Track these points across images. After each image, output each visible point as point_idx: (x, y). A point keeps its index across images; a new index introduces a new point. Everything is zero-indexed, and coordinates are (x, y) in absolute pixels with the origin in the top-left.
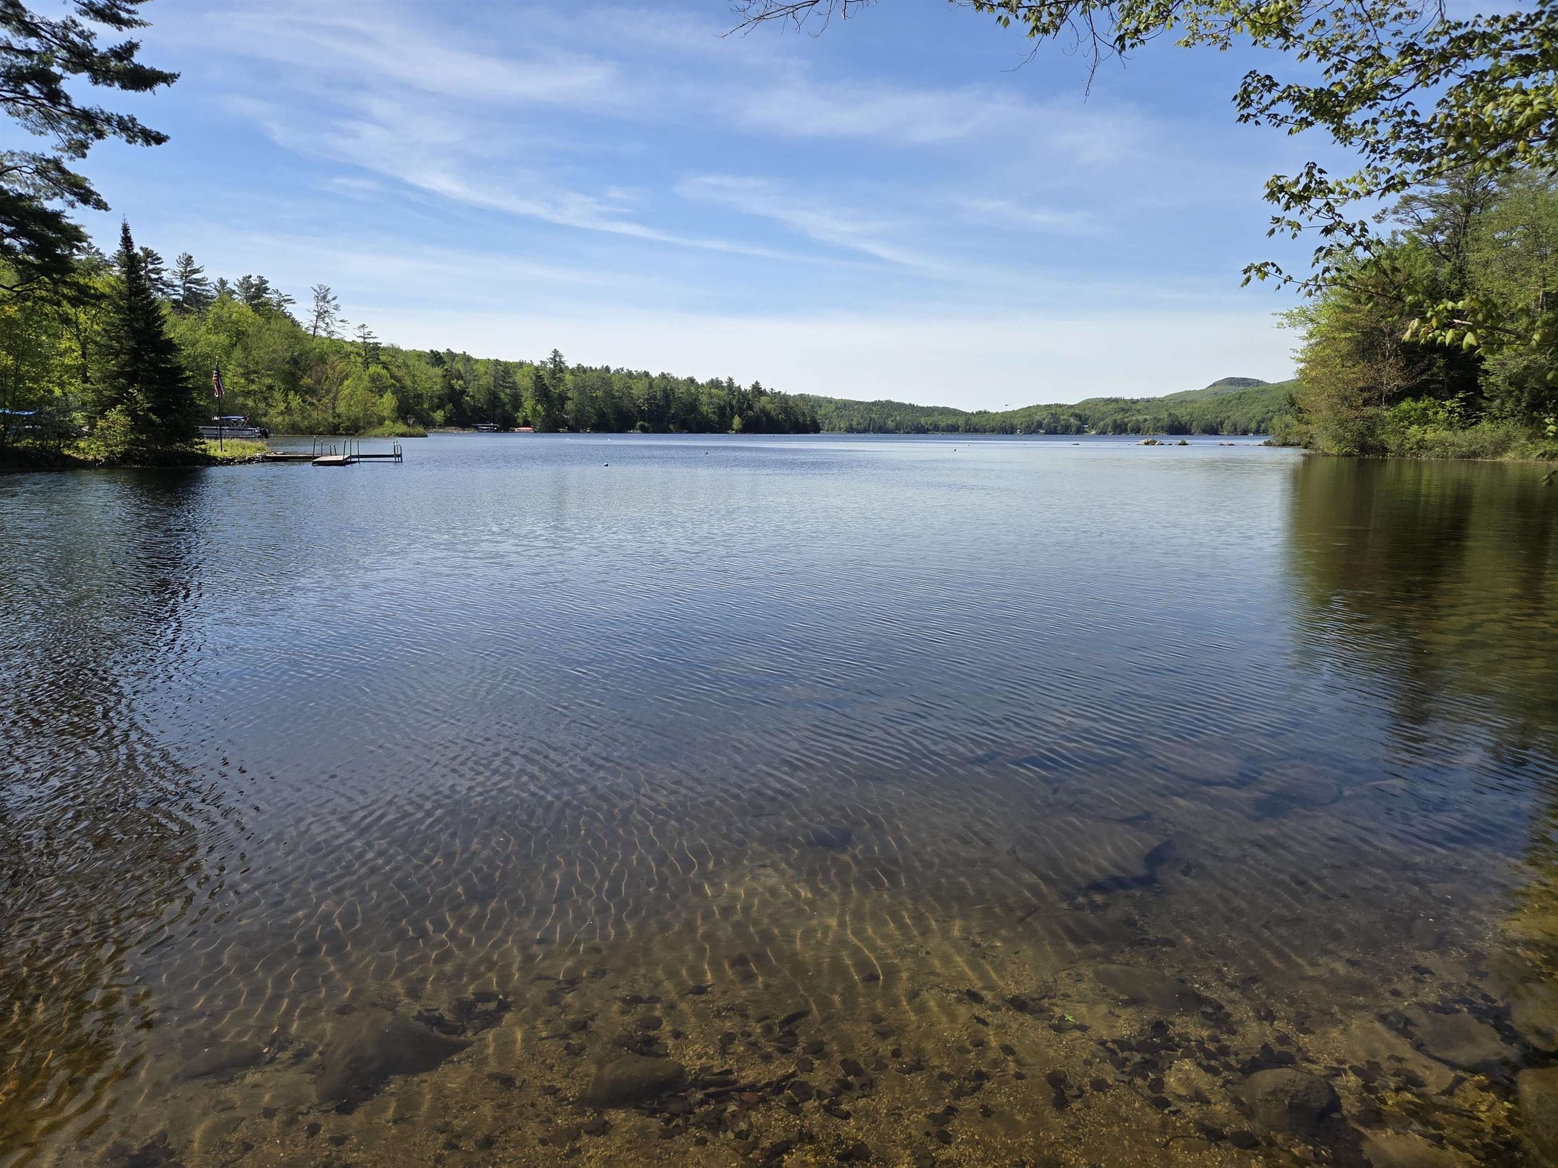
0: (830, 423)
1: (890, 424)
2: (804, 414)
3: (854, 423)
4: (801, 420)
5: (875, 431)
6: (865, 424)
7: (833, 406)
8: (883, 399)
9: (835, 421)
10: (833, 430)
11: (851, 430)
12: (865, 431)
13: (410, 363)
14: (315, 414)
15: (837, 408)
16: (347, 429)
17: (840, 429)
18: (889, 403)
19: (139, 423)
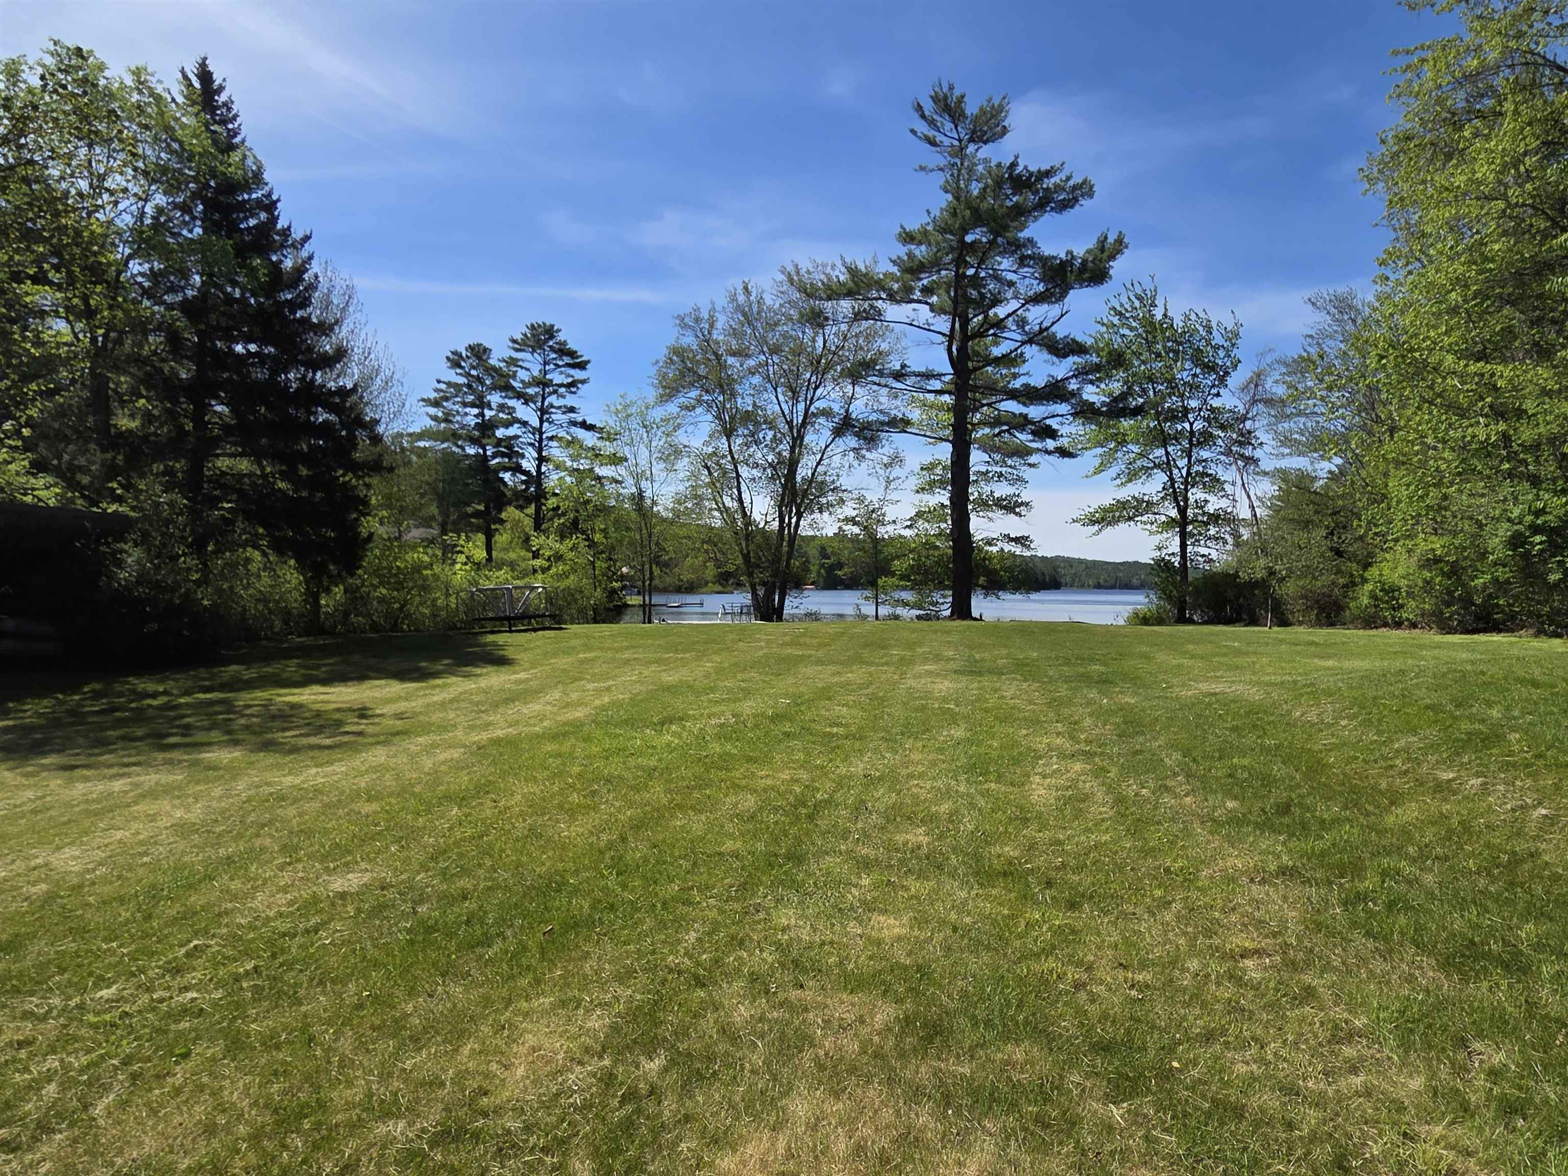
0: (1080, 581)
1: (1135, 581)
2: (1043, 574)
3: (1101, 581)
4: (1040, 579)
6: (1113, 582)
7: (1083, 566)
8: (1131, 559)
9: (1084, 578)
10: (1083, 586)
11: (1099, 587)
12: (1112, 587)
14: (668, 580)
15: (1087, 568)
16: (686, 589)
17: (1089, 586)
18: (1136, 563)
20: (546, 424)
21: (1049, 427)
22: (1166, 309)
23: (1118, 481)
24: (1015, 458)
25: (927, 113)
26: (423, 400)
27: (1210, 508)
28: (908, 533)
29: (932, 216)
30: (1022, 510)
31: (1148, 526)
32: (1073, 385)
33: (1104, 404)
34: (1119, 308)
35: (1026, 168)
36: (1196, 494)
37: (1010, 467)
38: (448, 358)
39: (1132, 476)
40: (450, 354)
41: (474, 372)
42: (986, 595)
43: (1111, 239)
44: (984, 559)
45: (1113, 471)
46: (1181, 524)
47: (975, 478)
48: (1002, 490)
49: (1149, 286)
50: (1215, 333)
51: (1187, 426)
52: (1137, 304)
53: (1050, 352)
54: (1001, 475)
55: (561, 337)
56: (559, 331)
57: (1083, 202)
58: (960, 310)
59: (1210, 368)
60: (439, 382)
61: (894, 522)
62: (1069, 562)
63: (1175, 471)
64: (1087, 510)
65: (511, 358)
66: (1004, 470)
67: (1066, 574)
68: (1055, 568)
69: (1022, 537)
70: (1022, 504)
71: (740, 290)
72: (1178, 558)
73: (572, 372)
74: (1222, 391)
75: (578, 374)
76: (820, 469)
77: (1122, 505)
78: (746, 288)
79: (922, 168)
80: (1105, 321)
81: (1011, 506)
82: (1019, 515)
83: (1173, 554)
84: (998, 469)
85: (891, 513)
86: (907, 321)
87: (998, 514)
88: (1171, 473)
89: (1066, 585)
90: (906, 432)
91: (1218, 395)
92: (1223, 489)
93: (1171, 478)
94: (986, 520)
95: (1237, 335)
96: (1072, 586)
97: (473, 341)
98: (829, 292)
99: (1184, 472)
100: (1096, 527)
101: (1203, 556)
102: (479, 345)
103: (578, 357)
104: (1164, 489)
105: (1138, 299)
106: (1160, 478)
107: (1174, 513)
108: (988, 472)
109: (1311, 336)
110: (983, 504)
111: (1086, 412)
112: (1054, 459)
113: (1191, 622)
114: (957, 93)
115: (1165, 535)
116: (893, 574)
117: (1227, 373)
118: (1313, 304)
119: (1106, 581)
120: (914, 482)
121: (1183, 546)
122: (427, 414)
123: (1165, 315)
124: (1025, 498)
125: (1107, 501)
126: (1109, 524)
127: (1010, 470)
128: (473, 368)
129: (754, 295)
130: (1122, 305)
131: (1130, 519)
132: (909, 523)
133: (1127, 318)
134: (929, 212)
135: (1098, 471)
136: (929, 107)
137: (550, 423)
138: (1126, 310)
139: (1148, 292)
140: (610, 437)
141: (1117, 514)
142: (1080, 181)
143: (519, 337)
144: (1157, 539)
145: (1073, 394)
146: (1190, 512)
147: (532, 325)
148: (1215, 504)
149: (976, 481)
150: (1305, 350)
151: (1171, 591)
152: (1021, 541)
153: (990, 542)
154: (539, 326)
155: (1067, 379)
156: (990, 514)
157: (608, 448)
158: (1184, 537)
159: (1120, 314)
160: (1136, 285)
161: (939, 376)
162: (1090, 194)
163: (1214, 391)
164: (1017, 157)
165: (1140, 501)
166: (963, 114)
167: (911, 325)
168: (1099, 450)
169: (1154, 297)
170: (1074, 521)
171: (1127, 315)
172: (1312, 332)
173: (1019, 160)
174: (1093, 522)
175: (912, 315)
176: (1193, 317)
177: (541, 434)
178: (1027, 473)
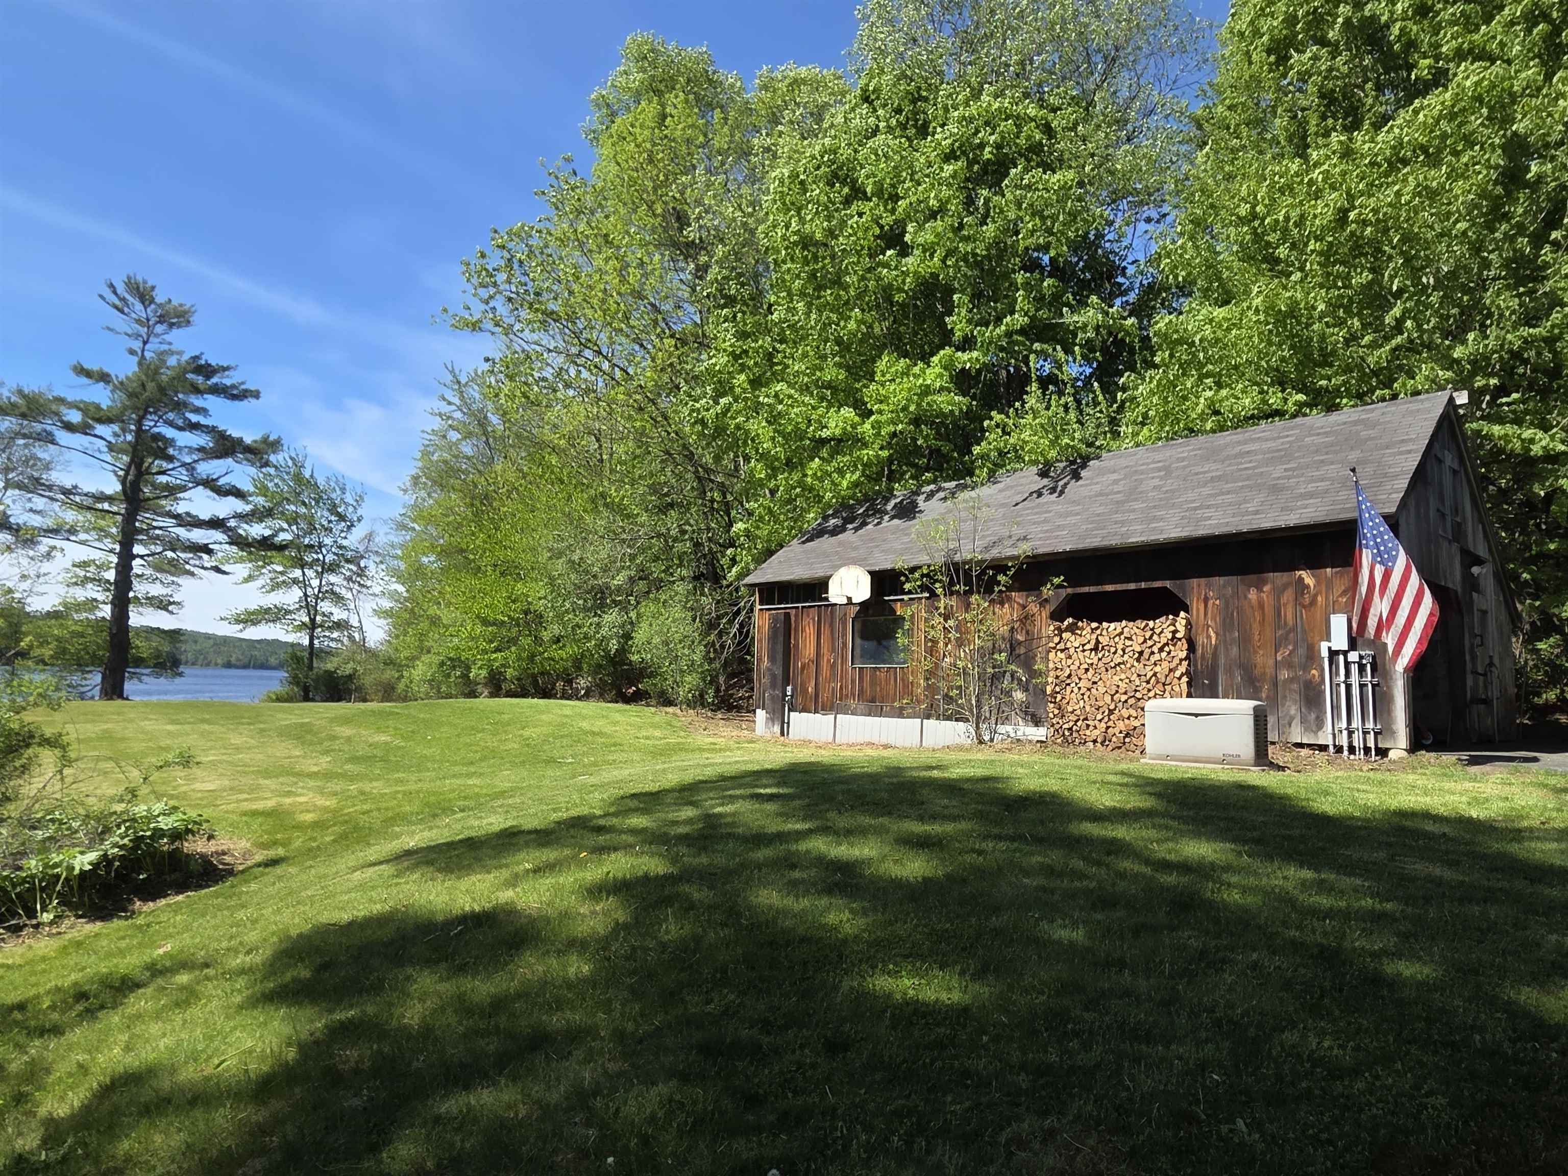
22: (313, 472)
23: (263, 591)
25: (119, 292)
27: (335, 618)
30: (174, 608)
31: (289, 626)
32: (232, 523)
35: (207, 360)
36: (325, 606)
39: (275, 586)
45: (260, 582)
46: (312, 626)
48: (156, 590)
50: (347, 494)
51: (321, 557)
52: (290, 463)
59: (342, 518)
63: (309, 589)
64: (234, 611)
70: (174, 603)
74: (349, 535)
77: (265, 610)
79: (110, 329)
81: (163, 604)
82: (171, 613)
84: (154, 572)
86: (80, 448)
87: (151, 610)
88: (306, 590)
90: (68, 539)
91: (345, 538)
93: (306, 595)
95: (363, 498)
96: (193, 664)
99: (316, 591)
100: (241, 626)
104: (299, 601)
105: (291, 460)
106: (297, 592)
107: (306, 619)
110: (140, 601)
111: (238, 541)
112: (208, 573)
113: (313, 700)
114: (150, 284)
115: (299, 634)
117: (353, 525)
119: (238, 660)
123: (312, 476)
124: (176, 598)
125: (253, 607)
127: (165, 574)
130: (278, 461)
131: (270, 621)
133: (282, 472)
135: (247, 581)
136: (121, 289)
138: (281, 466)
142: (251, 389)
144: (293, 633)
145: (231, 529)
146: (318, 618)
148: (338, 614)
151: (299, 676)
155: (228, 517)
156: (140, 609)
158: (312, 634)
161: (109, 499)
163: (343, 535)
164: (201, 350)
165: (279, 608)
166: (152, 301)
168: (250, 565)
171: (282, 469)
174: (238, 621)
175: (87, 445)
176: (333, 480)
178: (182, 579)
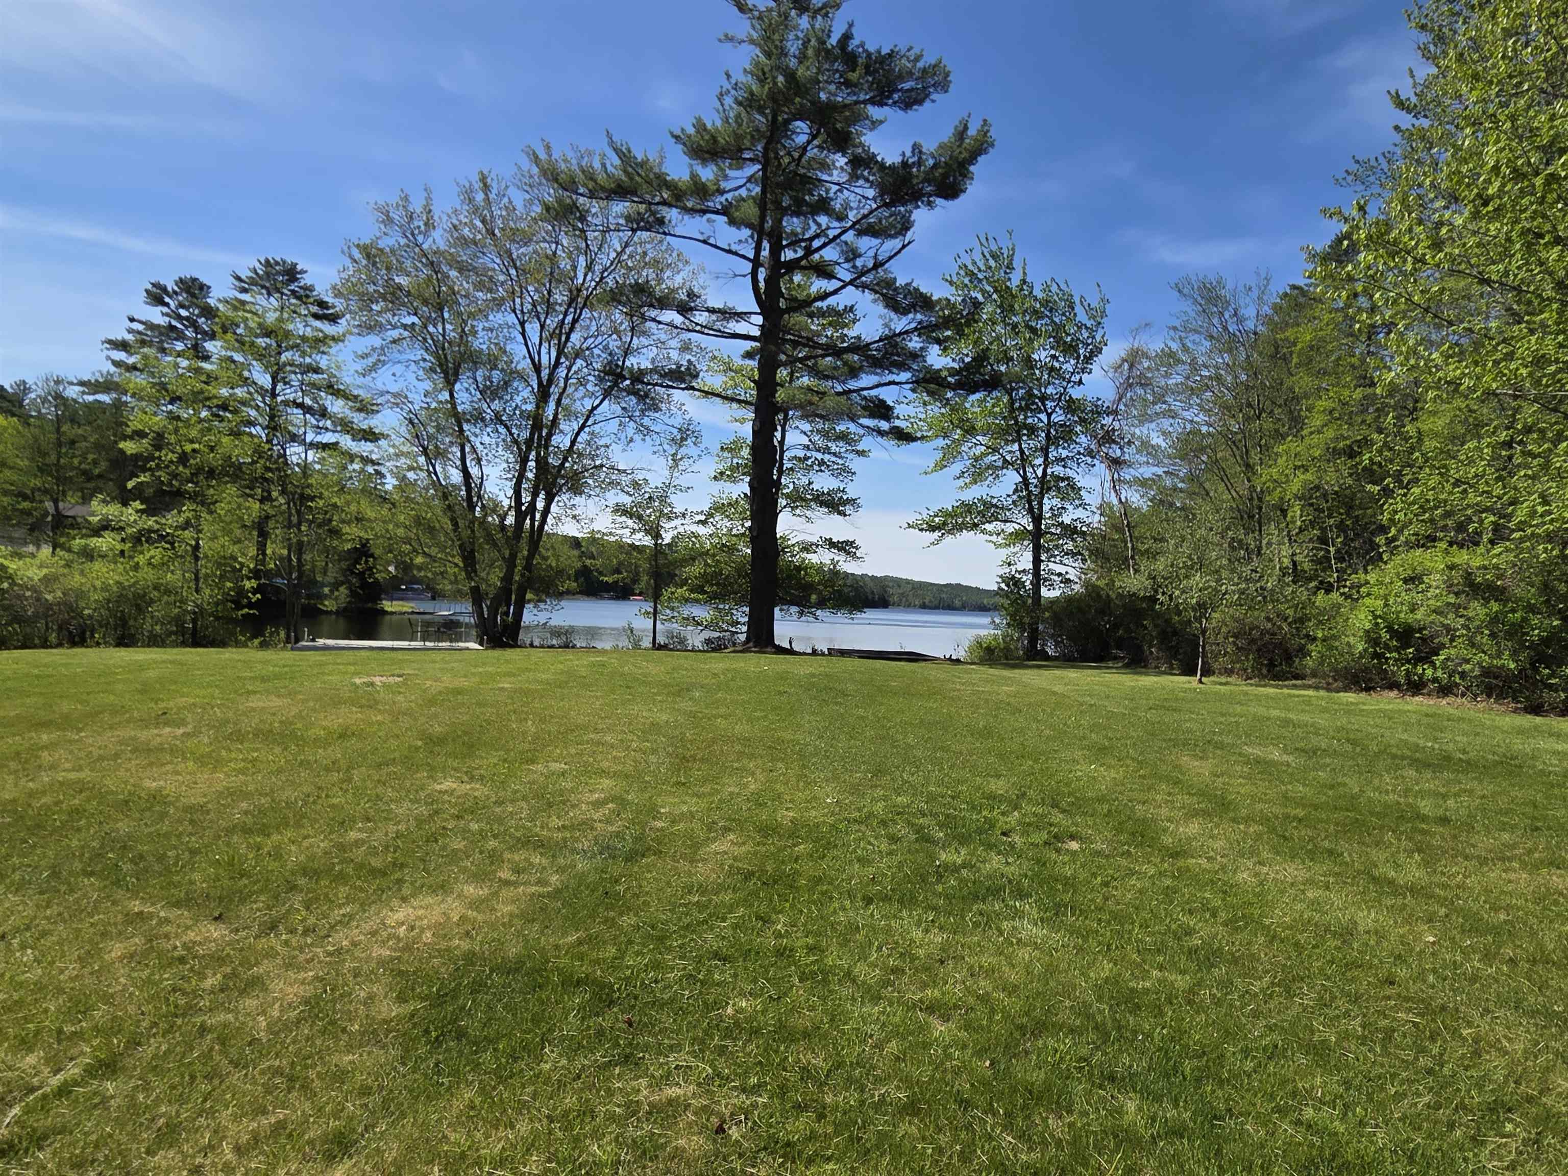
1: (957, 603)
2: (873, 593)
3: (927, 601)
4: (870, 597)
5: (943, 608)
6: (936, 602)
7: (910, 586)
8: (953, 582)
9: (910, 598)
10: (909, 606)
11: (924, 607)
12: (936, 608)
13: (556, 546)
15: (913, 588)
17: (915, 605)
19: (353, 593)
20: (280, 387)
21: (882, 403)
22: (1024, 273)
23: (961, 482)
24: (841, 444)
26: (110, 342)
27: (1065, 518)
28: (702, 530)
29: (733, 81)
30: (848, 509)
31: (994, 538)
32: (915, 343)
33: (952, 372)
34: (970, 267)
35: (862, 45)
36: (1051, 500)
37: (834, 454)
38: (147, 291)
39: (977, 474)
40: (150, 287)
41: (184, 313)
42: (801, 613)
43: (972, 132)
44: (798, 569)
45: (957, 468)
46: (1034, 536)
47: (789, 466)
48: (824, 482)
49: (1005, 244)
50: (1078, 309)
51: (1043, 417)
52: (992, 263)
53: (887, 306)
54: (822, 463)
55: (307, 280)
56: (303, 272)
57: (934, 96)
58: (768, 224)
59: (1072, 350)
60: (132, 320)
61: (684, 515)
62: (898, 582)
63: (1029, 470)
64: (926, 512)
65: (236, 299)
66: (827, 457)
67: (894, 594)
68: (884, 588)
69: (847, 542)
70: (848, 501)
71: (478, 185)
72: (1030, 577)
73: (318, 324)
74: (1085, 377)
75: (329, 329)
76: (583, 437)
77: (967, 508)
78: (483, 179)
79: (729, 39)
80: (955, 279)
81: (834, 504)
82: (844, 514)
83: (1024, 571)
84: (819, 456)
85: (678, 502)
86: (701, 238)
87: (819, 513)
88: (1025, 472)
89: (893, 605)
91: (1079, 384)
92: (1080, 498)
93: (1025, 478)
94: (803, 519)
95: (1104, 314)
97: (187, 274)
98: (591, 185)
99: (1040, 472)
100: (937, 534)
101: (1060, 574)
102: (194, 280)
103: (327, 308)
104: (1016, 491)
105: (993, 257)
106: (1012, 478)
107: (1025, 521)
108: (806, 458)
109: (1175, 328)
110: (799, 499)
111: (929, 382)
112: (890, 443)
115: (1015, 548)
116: (684, 583)
117: (1091, 357)
118: (1180, 291)
120: (711, 466)
121: (1037, 561)
122: (108, 358)
123: (1024, 282)
124: (851, 494)
125: (949, 503)
126: (950, 532)
127: (834, 459)
128: (182, 306)
129: (494, 191)
130: (974, 263)
131: (975, 526)
132: (703, 518)
133: (980, 281)
134: (728, 76)
135: (941, 466)
137: (285, 383)
138: (980, 271)
139: (1005, 251)
140: (365, 408)
141: (960, 520)
142: (933, 62)
143: (245, 274)
144: (1004, 553)
145: (915, 356)
146: (1045, 522)
147: (267, 261)
148: (1071, 514)
149: (792, 469)
150: (1166, 346)
151: (1022, 617)
152: (846, 547)
153: (807, 548)
154: (277, 263)
155: (907, 332)
156: (808, 513)
157: (361, 421)
158: (1037, 550)
159: (972, 274)
160: (991, 241)
161: (741, 316)
162: (943, 85)
163: (1076, 378)
164: (851, 25)
165: (988, 505)
167: (705, 242)
168: (941, 442)
169: (1011, 258)
170: (909, 526)
171: (980, 276)
172: (1177, 323)
173: (854, 30)
174: (932, 528)
175: (708, 229)
176: (1054, 288)
177: (274, 395)
178: (855, 463)
